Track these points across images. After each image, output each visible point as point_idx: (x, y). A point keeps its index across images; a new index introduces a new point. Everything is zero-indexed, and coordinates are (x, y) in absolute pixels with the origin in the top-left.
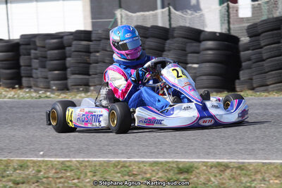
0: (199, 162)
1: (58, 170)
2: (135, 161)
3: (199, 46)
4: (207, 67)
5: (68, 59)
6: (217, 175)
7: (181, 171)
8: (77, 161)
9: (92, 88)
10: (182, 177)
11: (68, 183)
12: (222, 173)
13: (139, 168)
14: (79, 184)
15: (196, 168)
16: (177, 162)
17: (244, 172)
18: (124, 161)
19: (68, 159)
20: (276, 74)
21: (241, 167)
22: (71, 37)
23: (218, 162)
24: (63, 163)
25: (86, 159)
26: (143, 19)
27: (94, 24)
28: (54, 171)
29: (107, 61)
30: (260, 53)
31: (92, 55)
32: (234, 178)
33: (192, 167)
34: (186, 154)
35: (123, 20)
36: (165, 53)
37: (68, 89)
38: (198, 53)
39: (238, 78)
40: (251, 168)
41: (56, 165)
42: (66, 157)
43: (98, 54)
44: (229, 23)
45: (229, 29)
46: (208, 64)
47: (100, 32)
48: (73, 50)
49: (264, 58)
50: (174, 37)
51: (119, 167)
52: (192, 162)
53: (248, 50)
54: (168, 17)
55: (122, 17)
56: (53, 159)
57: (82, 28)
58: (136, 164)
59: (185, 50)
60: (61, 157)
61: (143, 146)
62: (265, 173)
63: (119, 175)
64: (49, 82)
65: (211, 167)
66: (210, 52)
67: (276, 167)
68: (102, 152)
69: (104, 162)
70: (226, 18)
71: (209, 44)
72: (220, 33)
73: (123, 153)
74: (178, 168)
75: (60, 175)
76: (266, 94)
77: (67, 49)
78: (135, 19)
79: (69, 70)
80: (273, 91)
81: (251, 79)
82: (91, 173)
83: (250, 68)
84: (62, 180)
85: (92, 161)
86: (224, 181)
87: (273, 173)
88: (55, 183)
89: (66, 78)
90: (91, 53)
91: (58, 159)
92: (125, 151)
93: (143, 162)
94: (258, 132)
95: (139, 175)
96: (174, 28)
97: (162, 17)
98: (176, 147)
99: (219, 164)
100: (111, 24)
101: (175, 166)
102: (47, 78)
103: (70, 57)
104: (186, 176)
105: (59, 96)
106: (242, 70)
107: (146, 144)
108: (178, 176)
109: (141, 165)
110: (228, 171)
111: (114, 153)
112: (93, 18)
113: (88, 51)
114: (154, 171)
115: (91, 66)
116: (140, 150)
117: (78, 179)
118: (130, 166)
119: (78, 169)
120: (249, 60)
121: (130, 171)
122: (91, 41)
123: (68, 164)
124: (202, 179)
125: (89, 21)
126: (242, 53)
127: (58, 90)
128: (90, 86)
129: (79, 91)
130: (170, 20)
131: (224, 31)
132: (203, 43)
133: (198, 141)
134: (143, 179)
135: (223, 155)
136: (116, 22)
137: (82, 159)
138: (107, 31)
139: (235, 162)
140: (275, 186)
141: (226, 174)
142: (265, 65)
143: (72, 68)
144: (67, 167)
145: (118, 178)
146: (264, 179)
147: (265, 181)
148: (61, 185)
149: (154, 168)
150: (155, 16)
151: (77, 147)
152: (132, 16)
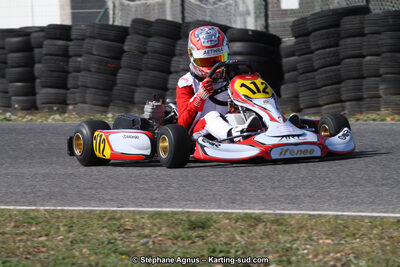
0: (220, 213)
1: (18, 223)
2: (129, 211)
5: (37, 66)
6: (246, 232)
7: (193, 226)
8: (46, 210)
9: (71, 107)
10: (195, 234)
11: (33, 241)
12: (251, 229)
13: (135, 221)
14: (47, 243)
15: (215, 222)
16: (188, 212)
17: (284, 228)
18: (113, 211)
19: (34, 208)
20: (331, 90)
21: (279, 221)
22: (42, 34)
23: (246, 214)
24: (26, 212)
25: (59, 208)
26: (145, 10)
27: (74, 17)
28: (13, 224)
29: (92, 69)
30: (311, 60)
31: (71, 60)
32: (268, 236)
33: (209, 220)
34: (201, 201)
35: (117, 12)
36: (175, 58)
37: (37, 109)
39: (279, 96)
40: (292, 222)
41: (16, 215)
42: (30, 205)
43: (79, 59)
44: (266, 16)
45: (267, 26)
47: (83, 27)
48: (44, 52)
49: (316, 67)
51: (105, 219)
52: (210, 213)
53: (293, 55)
54: (179, 8)
55: (114, 6)
56: (12, 207)
57: (57, 21)
58: (130, 215)
60: (23, 204)
61: (140, 189)
62: (312, 229)
63: (105, 230)
64: (9, 98)
65: (237, 221)
67: (328, 221)
68: (82, 198)
69: (85, 211)
70: (263, 10)
71: (237, 46)
72: (253, 31)
73: (111, 200)
74: (190, 221)
75: (22, 230)
77: (36, 51)
78: (133, 9)
79: (38, 81)
81: (297, 97)
82: (66, 228)
83: (296, 81)
84: (24, 237)
85: (68, 211)
86: (254, 241)
87: (323, 229)
88: (14, 242)
89: (33, 93)
90: (69, 57)
91: (18, 208)
92: (115, 198)
93: (140, 212)
94: (304, 172)
95: (134, 230)
96: (188, 23)
97: (172, 7)
98: (188, 191)
99: (248, 216)
100: (99, 17)
101: (185, 218)
102: (7, 92)
103: (40, 62)
104: (200, 232)
105: (24, 118)
106: (285, 83)
107: (146, 186)
108: (190, 233)
109: (138, 217)
110: (261, 226)
111: (99, 200)
112: (73, 8)
115: (71, 75)
116: (137, 196)
117: (47, 235)
118: (121, 218)
119: (48, 222)
120: (295, 69)
121: (121, 225)
122: (71, 40)
123: (32, 214)
124: (223, 238)
125: (68, 11)
126: (284, 60)
127: (22, 109)
128: (67, 104)
129: (51, 112)
130: (183, 12)
133: (219, 184)
134: (139, 236)
135: (255, 203)
136: (106, 13)
137: (53, 208)
138: (93, 26)
139: (270, 214)
140: (325, 248)
141: (258, 230)
142: (317, 77)
143: (43, 79)
144: (31, 218)
145: (104, 235)
146: (310, 238)
147: (312, 240)
148: (22, 244)
149: (155, 222)
150: (162, 5)
151: (47, 190)
152: (128, 5)
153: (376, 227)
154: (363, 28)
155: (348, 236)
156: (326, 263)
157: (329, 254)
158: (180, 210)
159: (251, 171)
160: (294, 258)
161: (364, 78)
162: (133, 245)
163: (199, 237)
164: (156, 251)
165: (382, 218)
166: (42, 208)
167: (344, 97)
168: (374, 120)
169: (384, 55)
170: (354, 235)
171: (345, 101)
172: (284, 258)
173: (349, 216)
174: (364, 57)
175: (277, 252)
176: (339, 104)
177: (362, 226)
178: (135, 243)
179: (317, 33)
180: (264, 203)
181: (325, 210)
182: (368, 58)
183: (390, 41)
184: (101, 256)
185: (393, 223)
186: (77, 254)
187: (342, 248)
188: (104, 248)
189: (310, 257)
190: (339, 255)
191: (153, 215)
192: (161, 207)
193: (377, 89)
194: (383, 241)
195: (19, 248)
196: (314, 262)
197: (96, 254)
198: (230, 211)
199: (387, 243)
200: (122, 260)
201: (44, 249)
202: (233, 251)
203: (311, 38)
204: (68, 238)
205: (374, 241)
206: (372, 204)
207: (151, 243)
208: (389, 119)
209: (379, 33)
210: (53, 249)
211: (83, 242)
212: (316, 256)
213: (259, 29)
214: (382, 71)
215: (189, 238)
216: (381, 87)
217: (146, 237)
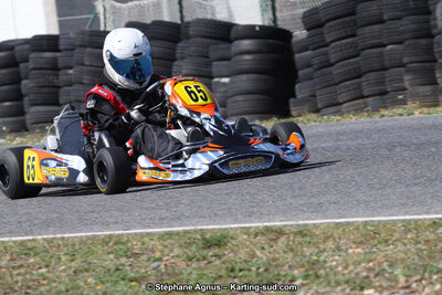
0: (237, 229)
1: (14, 256)
2: (136, 234)
3: (229, 49)
4: (245, 81)
5: (24, 82)
6: (266, 247)
7: (209, 244)
8: (44, 239)
10: (210, 254)
11: (33, 274)
12: (272, 243)
13: (143, 244)
14: (48, 275)
15: (232, 238)
16: (201, 230)
17: (308, 239)
18: (119, 235)
19: (30, 238)
20: (352, 85)
21: (302, 232)
22: (27, 46)
23: (265, 227)
24: (22, 243)
25: (59, 236)
26: (140, 12)
27: (62, 25)
28: (8, 257)
29: (85, 82)
30: (326, 54)
31: (61, 72)
32: (292, 250)
33: (225, 237)
34: (215, 217)
35: (107, 15)
36: (176, 63)
37: (27, 130)
38: (229, 59)
39: (294, 96)
40: (318, 233)
41: (12, 247)
42: (27, 234)
43: (70, 72)
44: (274, 9)
45: (275, 20)
46: (244, 77)
47: (72, 35)
48: (31, 67)
49: (332, 61)
50: (188, 37)
51: (111, 244)
52: (225, 229)
53: (307, 50)
54: (177, 6)
55: (105, 10)
56: (6, 239)
57: (43, 31)
58: (138, 237)
59: (208, 57)
60: (19, 234)
61: (147, 209)
62: (340, 238)
63: (112, 256)
65: (256, 235)
66: (247, 57)
67: (357, 229)
68: (84, 223)
69: (88, 237)
70: (269, 3)
71: (246, 44)
72: (260, 26)
73: (116, 222)
74: (204, 239)
75: (19, 263)
76: (338, 118)
77: (22, 65)
78: (126, 12)
79: (26, 99)
80: (349, 112)
81: (314, 96)
82: (68, 257)
83: (311, 79)
84: (22, 271)
85: (69, 238)
86: (277, 256)
87: (352, 237)
88: (11, 276)
89: (22, 113)
90: (59, 70)
91: (14, 239)
92: (119, 220)
93: (148, 234)
94: (327, 176)
95: (143, 254)
96: (188, 23)
97: (169, 7)
98: (200, 207)
99: (268, 229)
100: (89, 23)
101: (199, 237)
103: (27, 78)
104: (216, 250)
105: (12, 141)
106: (299, 82)
107: (153, 205)
108: (205, 252)
109: (146, 239)
110: (283, 239)
111: (103, 224)
112: (59, 15)
113: (54, 67)
114: (165, 246)
115: (62, 90)
116: (144, 217)
117: (47, 266)
118: (128, 241)
119: (47, 251)
120: (309, 66)
121: (128, 249)
122: (59, 51)
123: (29, 245)
124: (243, 255)
125: (54, 19)
126: (297, 56)
127: (11, 131)
129: (43, 131)
130: (181, 12)
131: (267, 23)
132: (235, 43)
133: (234, 197)
134: (149, 260)
135: (274, 215)
136: (96, 18)
137: (51, 236)
138: (83, 34)
139: (292, 225)
140: (356, 258)
141: (280, 244)
142: (335, 72)
143: (32, 96)
144: (29, 249)
145: (110, 261)
146: (339, 249)
147: (340, 250)
148: (20, 278)
149: (166, 243)
150: (158, 6)
151: (44, 217)
152: (120, 8)
153: (410, 231)
154: (382, 14)
155: (380, 242)
156: (357, 274)
157: (360, 264)
158: (192, 228)
159: (268, 180)
160: (322, 272)
161: (386, 69)
162: (143, 271)
163: (216, 256)
164: (169, 275)
165: (416, 221)
166: (39, 237)
167: (365, 93)
168: (401, 115)
169: (406, 43)
170: (386, 241)
171: (367, 97)
172: (311, 272)
173: (380, 222)
174: (385, 46)
175: (303, 266)
176: (360, 101)
177: (395, 231)
178: (146, 267)
179: (331, 23)
180: (285, 213)
181: (353, 217)
182: (389, 47)
183: (412, 26)
184: (109, 285)
185: (429, 226)
186: (82, 284)
187: (373, 257)
188: (111, 276)
189: (340, 268)
190: (371, 264)
191: (162, 236)
192: (171, 226)
193: (402, 80)
194: (419, 246)
195: (17, 282)
196: (344, 275)
197: (102, 282)
198: (247, 225)
199: (425, 247)
200: (131, 287)
201: (45, 282)
202: (254, 269)
203: (325, 29)
204: (71, 268)
205: (409, 247)
206: (404, 207)
207: (162, 266)
208: (416, 113)
209: (400, 19)
210: (55, 281)
211: (87, 270)
212: (346, 267)
213: (266, 24)
214: (406, 60)
215: (204, 258)
216: (407, 78)
217: (157, 260)
